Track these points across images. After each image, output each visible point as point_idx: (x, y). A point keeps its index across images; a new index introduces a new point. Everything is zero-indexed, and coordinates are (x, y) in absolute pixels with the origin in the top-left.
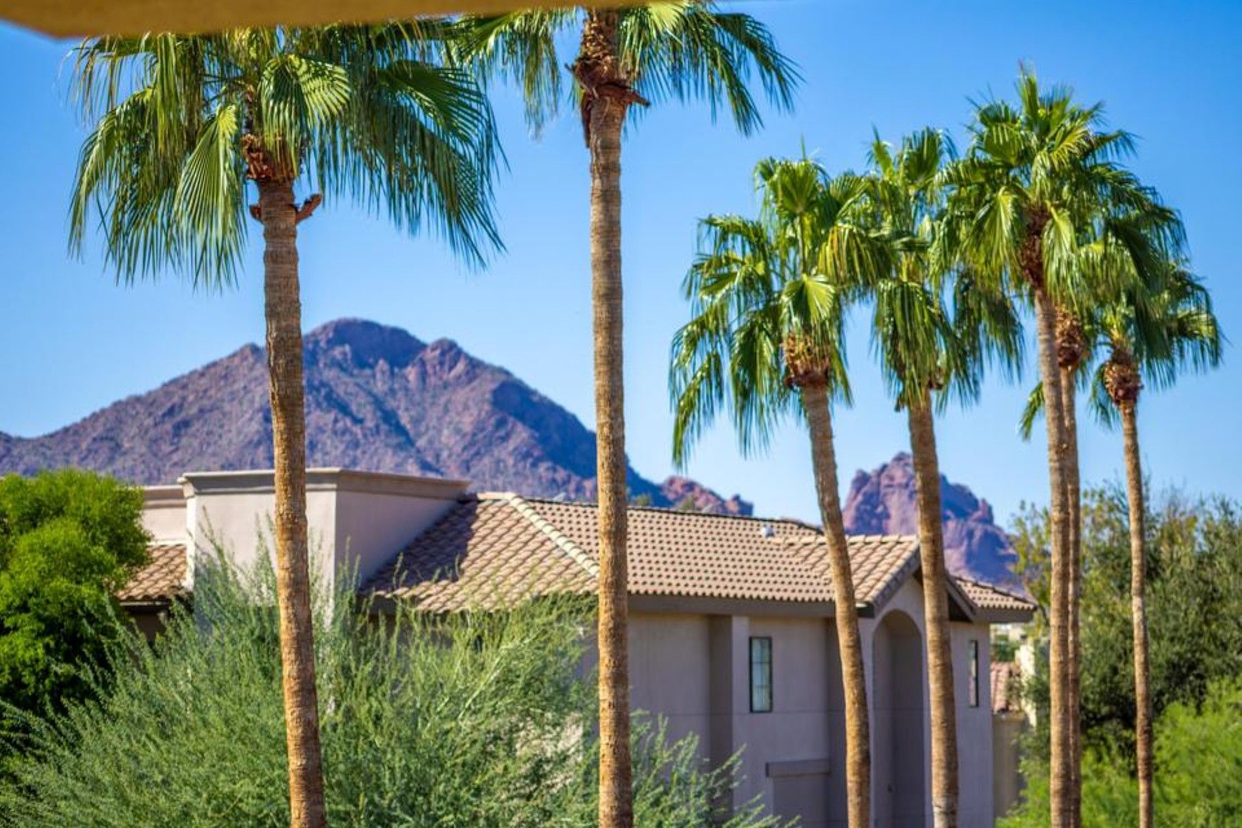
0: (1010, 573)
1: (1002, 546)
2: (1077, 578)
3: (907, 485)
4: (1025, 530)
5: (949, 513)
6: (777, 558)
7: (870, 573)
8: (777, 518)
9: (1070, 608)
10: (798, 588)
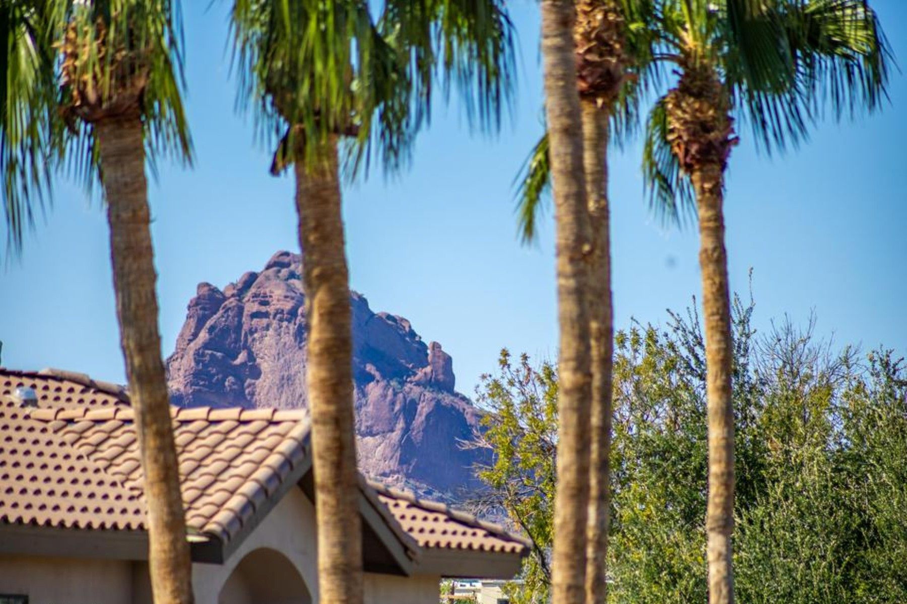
0: (480, 483)
1: (467, 434)
2: (604, 498)
3: (293, 313)
4: (510, 405)
5: (370, 368)
6: (41, 447)
7: (216, 478)
8: (43, 371)
9: (590, 552)
10: (79, 503)
